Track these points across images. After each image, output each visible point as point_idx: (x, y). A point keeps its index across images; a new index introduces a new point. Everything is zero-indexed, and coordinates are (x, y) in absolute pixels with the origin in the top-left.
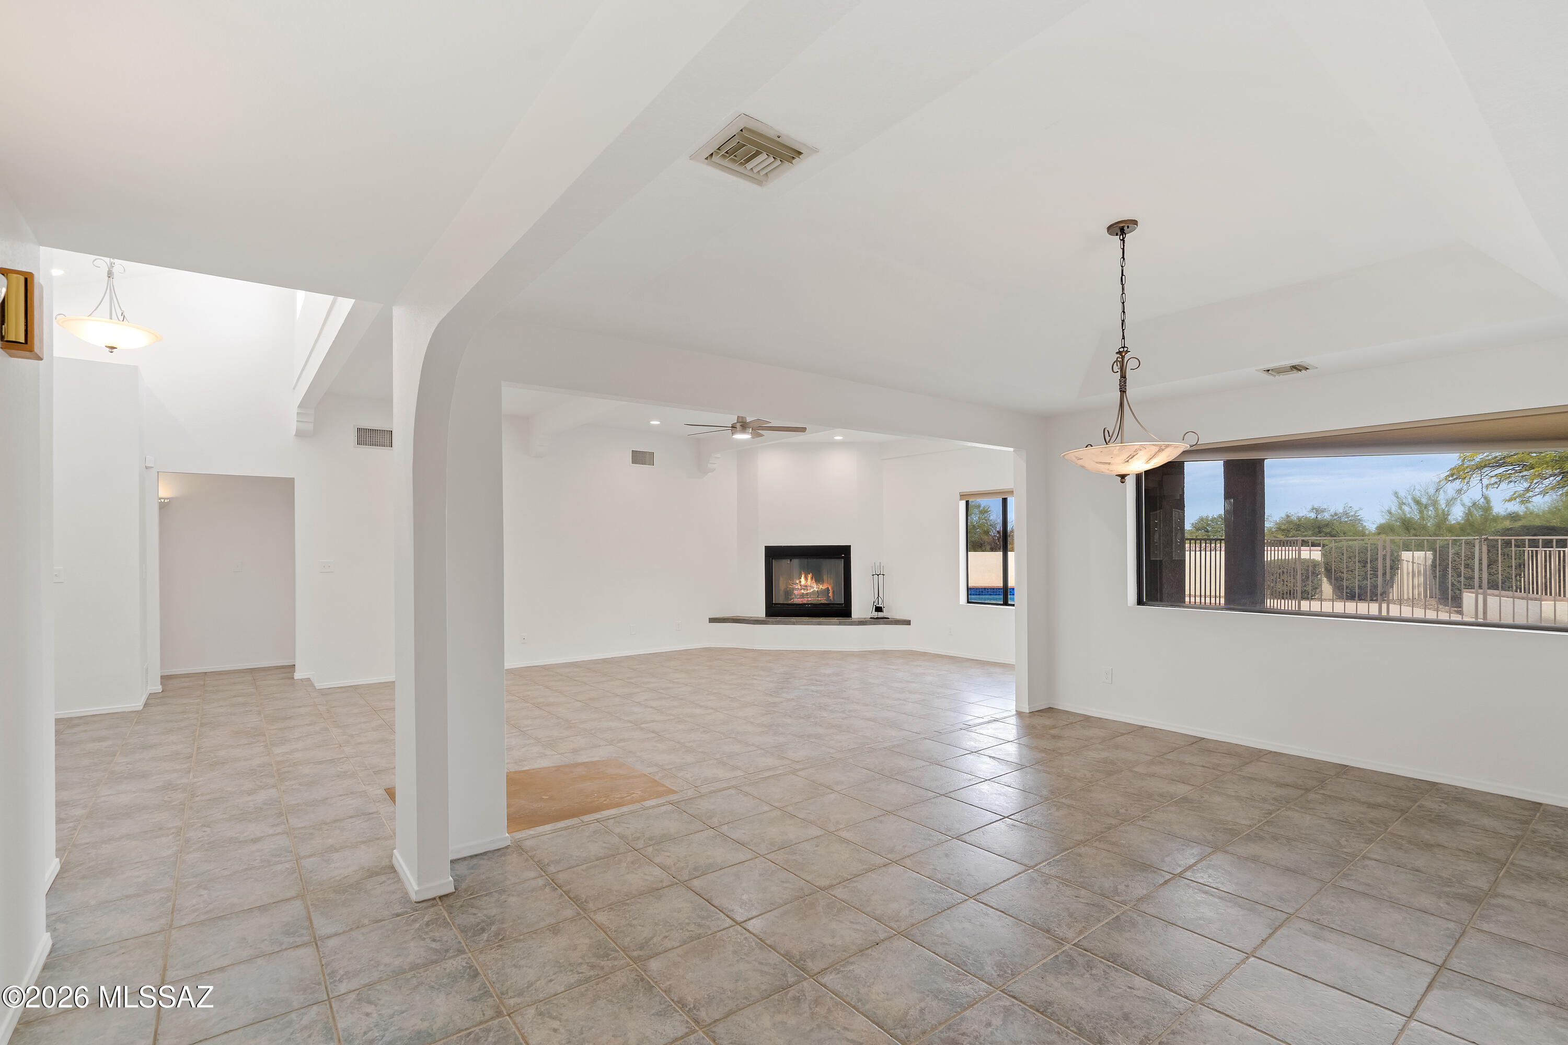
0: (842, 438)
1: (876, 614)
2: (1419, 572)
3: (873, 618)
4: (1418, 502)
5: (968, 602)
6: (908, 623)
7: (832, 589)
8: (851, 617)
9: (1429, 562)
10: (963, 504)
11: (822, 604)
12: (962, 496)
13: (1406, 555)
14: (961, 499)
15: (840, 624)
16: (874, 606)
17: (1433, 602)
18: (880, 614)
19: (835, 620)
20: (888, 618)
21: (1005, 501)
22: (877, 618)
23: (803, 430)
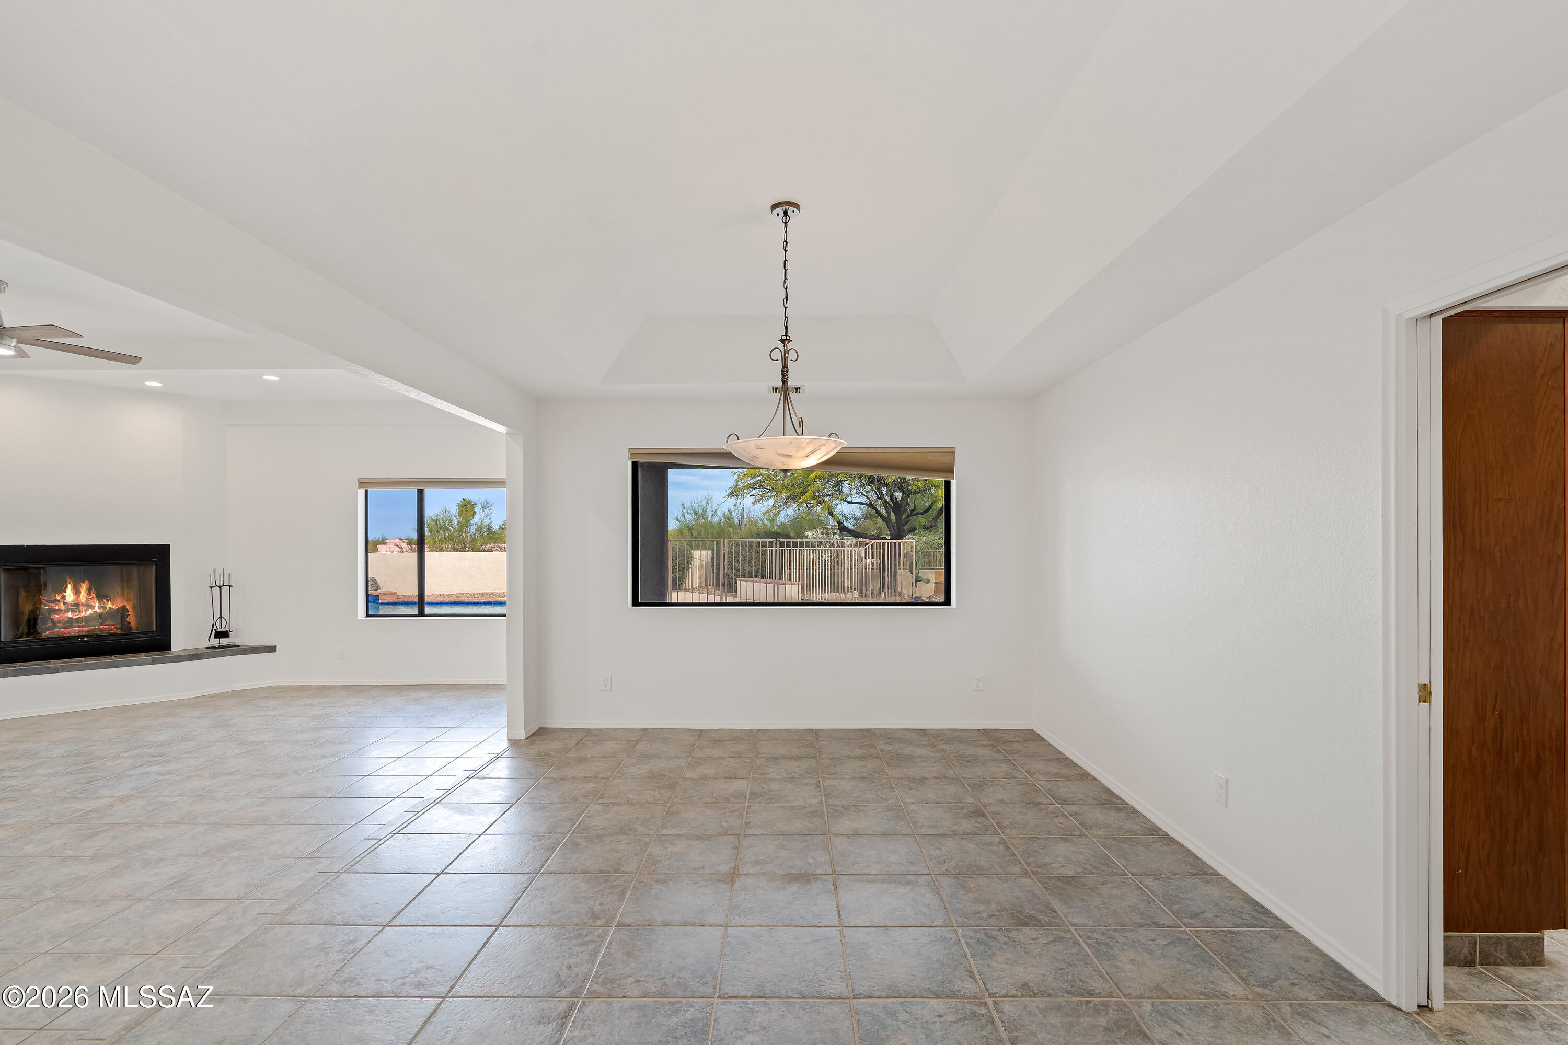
0: (160, 385)
1: (215, 642)
2: (703, 566)
3: (214, 648)
4: (695, 512)
5: (368, 615)
6: (273, 649)
7: (134, 607)
8: (171, 650)
9: (710, 557)
10: (361, 493)
11: (111, 635)
12: (363, 483)
13: (696, 553)
14: (360, 488)
15: (154, 662)
16: (214, 631)
17: (712, 588)
18: (224, 641)
19: (142, 657)
20: (238, 646)
21: (421, 493)
22: (220, 647)
23: (134, 360)
